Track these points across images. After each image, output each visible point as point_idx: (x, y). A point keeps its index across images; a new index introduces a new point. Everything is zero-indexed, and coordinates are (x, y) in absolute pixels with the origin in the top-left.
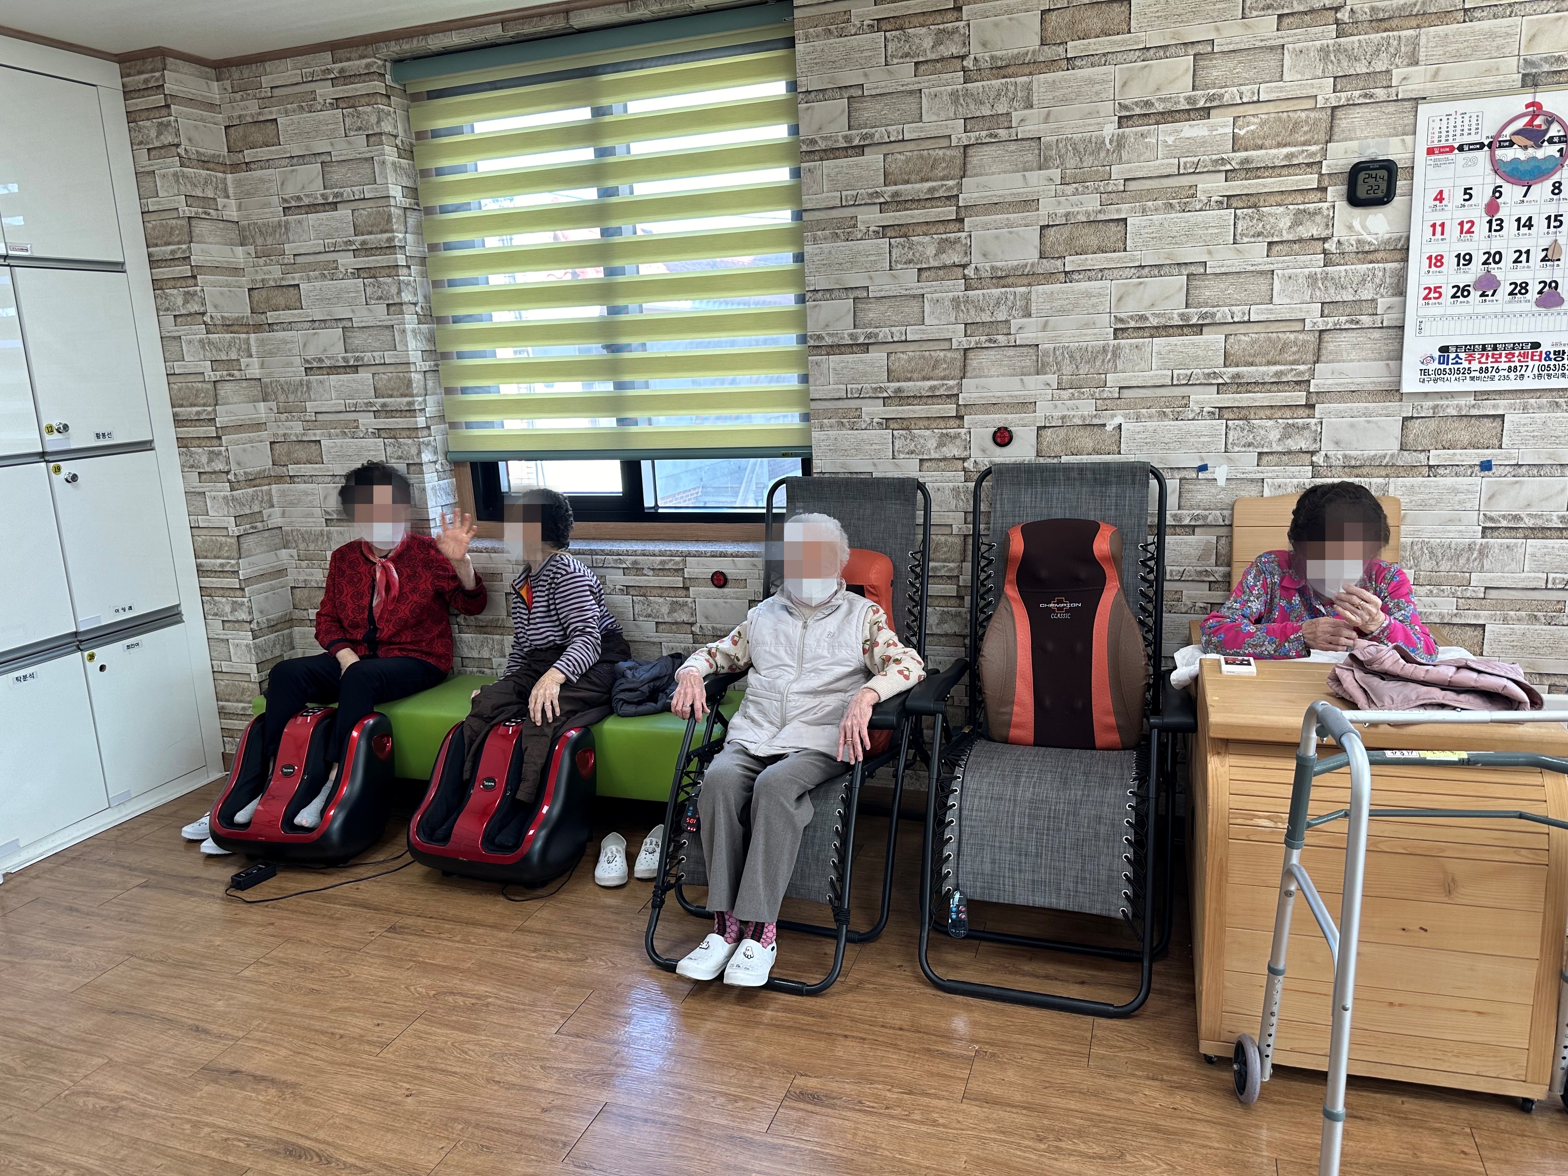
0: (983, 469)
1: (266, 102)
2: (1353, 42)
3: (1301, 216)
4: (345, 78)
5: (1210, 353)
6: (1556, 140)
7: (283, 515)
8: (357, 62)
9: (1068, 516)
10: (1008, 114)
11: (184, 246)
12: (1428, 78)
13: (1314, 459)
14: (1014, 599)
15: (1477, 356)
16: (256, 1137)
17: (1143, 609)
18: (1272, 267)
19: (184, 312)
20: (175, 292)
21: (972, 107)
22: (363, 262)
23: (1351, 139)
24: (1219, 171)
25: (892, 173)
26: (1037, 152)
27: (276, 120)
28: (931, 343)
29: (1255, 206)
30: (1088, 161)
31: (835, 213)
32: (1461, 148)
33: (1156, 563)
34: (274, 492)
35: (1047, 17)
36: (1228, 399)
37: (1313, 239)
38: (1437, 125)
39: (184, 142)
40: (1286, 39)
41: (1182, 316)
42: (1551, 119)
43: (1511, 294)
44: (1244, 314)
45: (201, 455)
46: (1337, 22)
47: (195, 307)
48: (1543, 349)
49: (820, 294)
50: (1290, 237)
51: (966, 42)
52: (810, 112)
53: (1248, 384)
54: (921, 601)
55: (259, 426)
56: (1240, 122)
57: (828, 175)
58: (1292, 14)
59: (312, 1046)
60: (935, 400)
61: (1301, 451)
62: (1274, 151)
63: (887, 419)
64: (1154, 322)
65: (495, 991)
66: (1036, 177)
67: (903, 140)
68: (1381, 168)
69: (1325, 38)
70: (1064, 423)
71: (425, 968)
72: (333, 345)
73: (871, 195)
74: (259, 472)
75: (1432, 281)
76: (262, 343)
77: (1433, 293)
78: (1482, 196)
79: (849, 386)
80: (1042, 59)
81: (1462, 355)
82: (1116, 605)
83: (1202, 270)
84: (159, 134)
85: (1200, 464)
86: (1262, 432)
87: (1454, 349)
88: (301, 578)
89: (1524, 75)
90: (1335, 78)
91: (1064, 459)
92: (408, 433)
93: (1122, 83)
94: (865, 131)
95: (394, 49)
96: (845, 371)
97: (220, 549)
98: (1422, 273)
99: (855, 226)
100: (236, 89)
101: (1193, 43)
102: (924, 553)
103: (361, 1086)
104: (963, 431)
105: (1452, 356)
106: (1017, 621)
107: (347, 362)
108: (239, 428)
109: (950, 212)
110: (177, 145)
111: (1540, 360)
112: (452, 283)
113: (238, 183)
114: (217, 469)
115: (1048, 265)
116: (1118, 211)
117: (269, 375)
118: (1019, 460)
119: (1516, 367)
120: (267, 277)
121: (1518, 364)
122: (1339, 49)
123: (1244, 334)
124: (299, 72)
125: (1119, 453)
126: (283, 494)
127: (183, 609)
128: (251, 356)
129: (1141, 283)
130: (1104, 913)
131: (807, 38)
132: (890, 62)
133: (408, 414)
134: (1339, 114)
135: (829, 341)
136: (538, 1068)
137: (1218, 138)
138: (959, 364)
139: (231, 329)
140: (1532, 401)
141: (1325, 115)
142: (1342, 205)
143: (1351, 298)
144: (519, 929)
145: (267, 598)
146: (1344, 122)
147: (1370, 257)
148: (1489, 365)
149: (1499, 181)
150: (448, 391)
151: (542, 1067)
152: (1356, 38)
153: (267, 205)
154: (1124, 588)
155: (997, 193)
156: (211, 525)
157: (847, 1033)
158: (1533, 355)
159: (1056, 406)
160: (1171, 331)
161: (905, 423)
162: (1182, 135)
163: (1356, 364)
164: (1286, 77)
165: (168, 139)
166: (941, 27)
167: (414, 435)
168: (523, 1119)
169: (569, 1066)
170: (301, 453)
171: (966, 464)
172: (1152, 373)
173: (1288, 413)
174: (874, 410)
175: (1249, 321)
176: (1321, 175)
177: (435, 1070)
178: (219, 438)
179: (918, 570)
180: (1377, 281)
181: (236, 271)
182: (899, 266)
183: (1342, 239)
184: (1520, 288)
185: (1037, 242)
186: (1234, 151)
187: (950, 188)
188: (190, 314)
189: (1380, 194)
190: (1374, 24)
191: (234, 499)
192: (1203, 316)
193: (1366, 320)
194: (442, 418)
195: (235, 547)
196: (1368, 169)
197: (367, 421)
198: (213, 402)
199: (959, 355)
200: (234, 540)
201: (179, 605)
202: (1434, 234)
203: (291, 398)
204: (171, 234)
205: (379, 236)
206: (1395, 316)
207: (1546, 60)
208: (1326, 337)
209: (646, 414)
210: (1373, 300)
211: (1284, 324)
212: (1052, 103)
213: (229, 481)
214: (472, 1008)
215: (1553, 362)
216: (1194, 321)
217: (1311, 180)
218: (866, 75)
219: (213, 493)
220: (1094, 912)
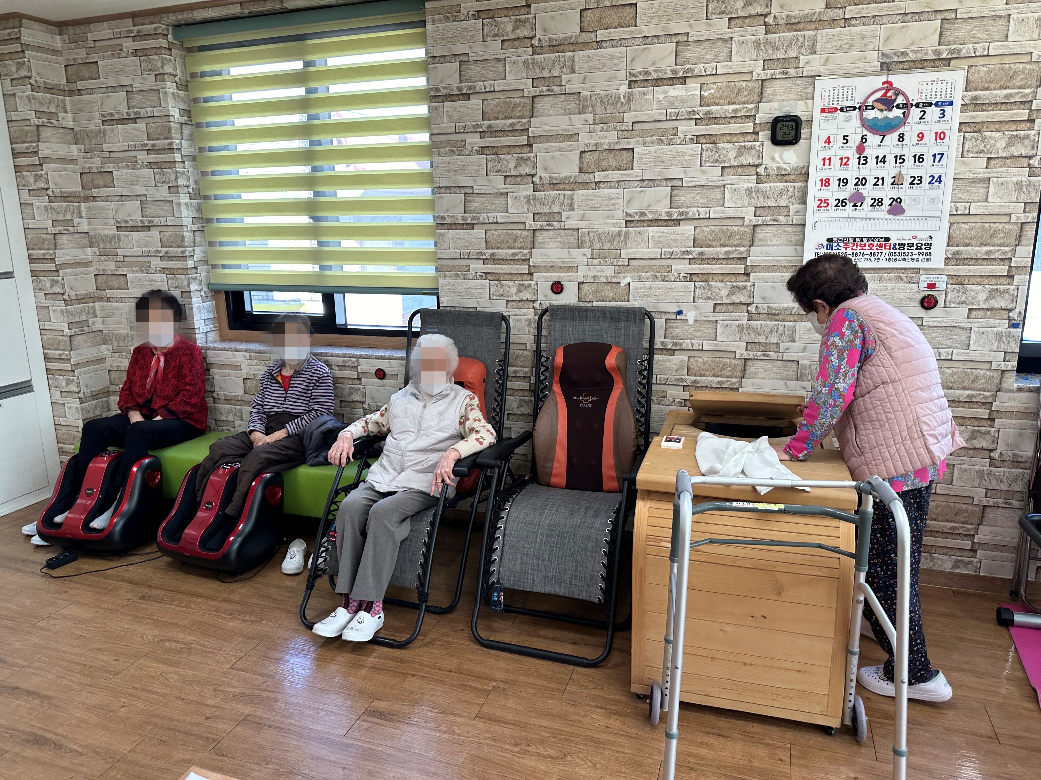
0: (545, 307)
1: (91, 50)
2: (775, 38)
3: (742, 150)
4: (140, 36)
5: (685, 238)
6: (901, 106)
7: (103, 323)
8: (149, 26)
9: (595, 341)
10: (560, 76)
11: (34, 144)
12: (822, 63)
13: (749, 308)
14: (559, 394)
15: (851, 245)
16: (18, 731)
17: (639, 402)
18: (724, 183)
19: (34, 187)
20: (29, 174)
21: (537, 71)
22: (153, 158)
23: (774, 101)
24: (692, 119)
25: (487, 113)
26: (578, 102)
27: (97, 62)
28: (513, 225)
29: (714, 143)
30: (610, 109)
31: (452, 137)
32: (842, 110)
33: (648, 373)
34: (97, 308)
35: (584, 13)
36: (696, 268)
37: (750, 165)
38: (827, 93)
39: (35, 75)
40: (734, 34)
41: (667, 213)
42: (898, 92)
43: (872, 205)
44: (706, 213)
45: (46, 281)
46: (765, 24)
47: (41, 185)
48: (892, 242)
49: (443, 189)
50: (736, 164)
51: (533, 29)
52: (435, 70)
53: (708, 259)
54: (502, 392)
55: (86, 264)
56: (705, 87)
57: (447, 112)
58: (738, 18)
59: (70, 673)
60: (515, 262)
61: (741, 303)
62: (726, 107)
63: (485, 273)
64: (650, 217)
65: (197, 640)
66: (577, 118)
67: (494, 91)
68: (791, 121)
69: (758, 34)
70: (595, 281)
71: (156, 623)
72: (134, 212)
73: (474, 126)
74: (87, 294)
75: (823, 195)
76: (89, 209)
77: (823, 203)
78: (855, 141)
79: (462, 251)
80: (581, 41)
81: (841, 244)
82: (620, 399)
83: (680, 184)
84: (18, 69)
85: (678, 310)
86: (717, 290)
87: (836, 240)
88: (115, 364)
89: (882, 63)
90: (764, 61)
91: (595, 304)
92: (182, 271)
93: (631, 59)
94: (470, 84)
95: (173, 18)
96: (459, 241)
97: (59, 344)
98: (817, 190)
99: (464, 146)
100: (72, 41)
101: (675, 34)
102: (505, 362)
103: (94, 700)
104: (533, 283)
105: (835, 244)
106: (559, 408)
107: (143, 223)
108: (72, 265)
109: (523, 140)
110: (30, 78)
111: (890, 249)
112: (213, 173)
113: (73, 103)
114: (56, 292)
115: (585, 177)
116: (629, 143)
117: (94, 230)
118: (567, 303)
119: (874, 253)
120: (92, 165)
121: (876, 251)
122: (767, 42)
123: (706, 226)
124: (111, 31)
125: (629, 301)
126: (103, 309)
127: (34, 383)
128: (81, 217)
129: (642, 191)
130: (587, 599)
131: (434, 22)
132: (486, 40)
133: (182, 259)
134: (767, 84)
135: (449, 220)
136: (211, 690)
137: (691, 97)
138: (530, 239)
139: (67, 199)
140: (885, 275)
141: (758, 85)
142: (768, 144)
143: (773, 205)
144: (225, 600)
145: (90, 377)
146: (769, 89)
147: (785, 178)
148: (858, 251)
149: (865, 132)
150: (211, 244)
151: (214, 690)
152: (777, 35)
153: (91, 118)
154: (627, 389)
155: (553, 128)
156: (53, 328)
157: (414, 673)
158: (885, 246)
159: (590, 269)
160: (661, 223)
161: (497, 276)
162: (668, 94)
163: (776, 247)
164: (734, 59)
165: (24, 73)
166: (518, 17)
167: (185, 273)
168: (191, 724)
169: (231, 690)
170: (114, 282)
171: (535, 305)
172: (649, 250)
173: (733, 279)
174: (478, 267)
175: (709, 218)
176: (755, 124)
177: (145, 690)
178: (57, 271)
179: (501, 373)
180: (790, 194)
181: (71, 161)
182: (493, 174)
183: (768, 166)
184: (878, 202)
185: (578, 162)
186: (701, 106)
187: (524, 124)
188: (38, 189)
189: (791, 138)
190: (788, 26)
191: (67, 311)
192: (681, 214)
193: (782, 219)
194: (206, 262)
195: (68, 343)
196: (783, 121)
197: (156, 263)
198: (54, 248)
199: (530, 234)
200: (68, 339)
201: (30, 381)
202: (824, 165)
203: (108, 246)
204: (26, 136)
205: (163, 141)
206: (800, 217)
207: (895, 54)
208: (758, 230)
209: (338, 263)
210: (787, 207)
211: (731, 220)
212: (587, 70)
213: (64, 300)
214: (180, 651)
215: (898, 251)
216: (675, 217)
217: (748, 127)
218: (470, 47)
219: (54, 308)
220: (581, 598)
